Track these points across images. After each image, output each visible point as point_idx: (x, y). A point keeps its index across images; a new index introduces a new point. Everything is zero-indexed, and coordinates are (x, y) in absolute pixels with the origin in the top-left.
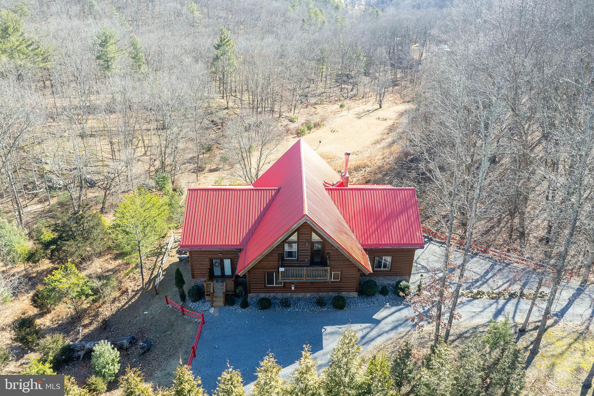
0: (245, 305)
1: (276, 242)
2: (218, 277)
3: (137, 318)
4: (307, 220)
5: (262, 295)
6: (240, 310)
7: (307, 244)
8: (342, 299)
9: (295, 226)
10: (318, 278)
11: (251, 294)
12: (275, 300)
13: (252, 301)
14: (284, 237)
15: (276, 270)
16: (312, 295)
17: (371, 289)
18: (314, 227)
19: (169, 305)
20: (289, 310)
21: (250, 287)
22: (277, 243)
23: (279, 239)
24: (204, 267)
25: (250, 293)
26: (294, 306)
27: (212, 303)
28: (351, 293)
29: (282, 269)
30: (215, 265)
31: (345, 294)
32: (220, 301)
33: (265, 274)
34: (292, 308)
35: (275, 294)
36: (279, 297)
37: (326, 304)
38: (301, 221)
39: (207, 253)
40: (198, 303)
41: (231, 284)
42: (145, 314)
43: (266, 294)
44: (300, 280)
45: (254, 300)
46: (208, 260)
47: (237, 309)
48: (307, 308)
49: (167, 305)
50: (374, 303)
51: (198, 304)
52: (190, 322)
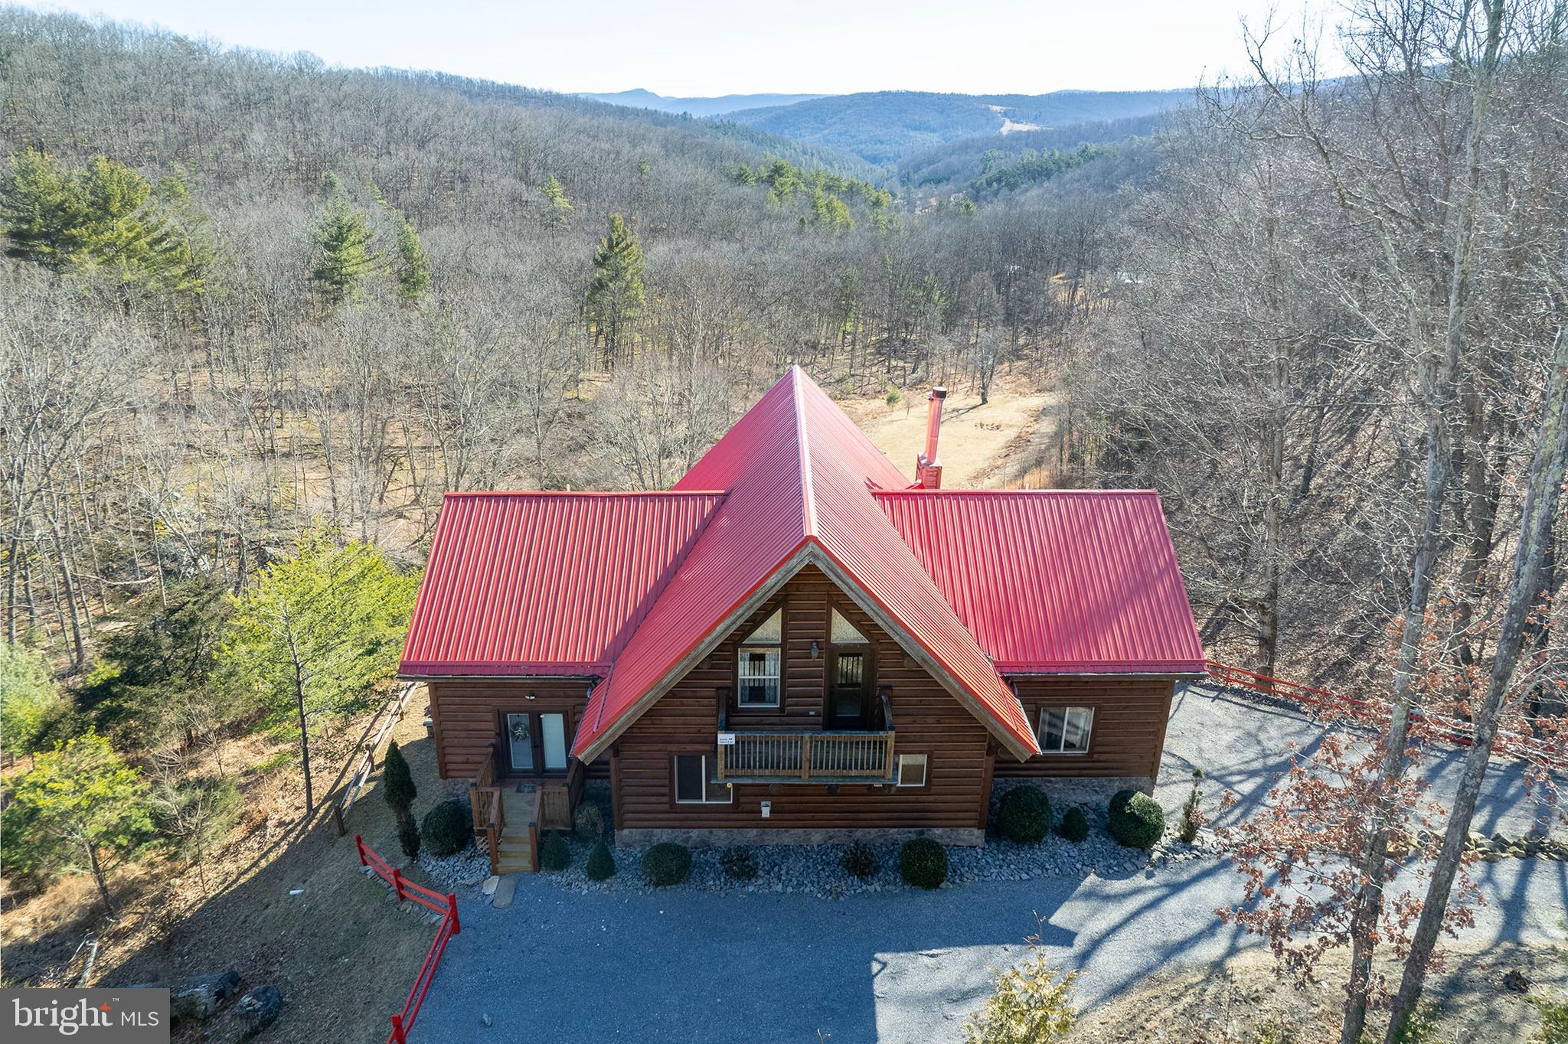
0: (602, 869)
1: (708, 640)
2: (525, 774)
3: (269, 911)
4: (816, 557)
5: (663, 836)
6: (585, 887)
7: (815, 653)
8: (935, 849)
9: (775, 582)
10: (854, 773)
11: (626, 832)
12: (705, 853)
13: (629, 854)
14: (734, 623)
15: (707, 747)
16: (831, 838)
17: (1029, 816)
18: (839, 583)
19: (368, 867)
20: (751, 889)
21: (620, 806)
22: (710, 644)
23: (719, 629)
24: (479, 742)
25: (621, 828)
26: (769, 873)
27: (495, 861)
28: (961, 831)
29: (726, 739)
30: (514, 735)
31: (941, 837)
32: (520, 854)
33: (671, 762)
34: (760, 882)
35: (705, 831)
36: (718, 844)
37: (877, 869)
38: (794, 561)
39: (489, 692)
40: (452, 860)
41: (559, 797)
42: (294, 895)
43: (677, 832)
44: (790, 777)
45: (637, 851)
46: (489, 716)
47: (576, 883)
48: (812, 883)
49: (363, 869)
50: (1042, 867)
51: (456, 862)
52: (415, 925)
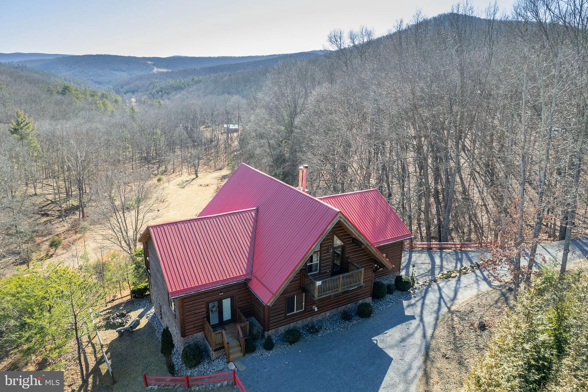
0: (269, 346)
5: (282, 329)
6: (266, 354)
7: (330, 251)
9: (330, 227)
10: (353, 285)
15: (297, 292)
19: (150, 387)
20: (319, 335)
21: (269, 322)
23: (314, 247)
24: (199, 317)
25: (269, 330)
27: (228, 357)
28: (366, 299)
29: (319, 283)
30: (212, 311)
32: (236, 352)
33: (286, 301)
34: (322, 332)
35: (295, 323)
36: (299, 326)
37: (352, 317)
38: (335, 220)
39: (204, 296)
43: (290, 325)
44: (336, 291)
46: (203, 306)
48: (336, 327)
49: (147, 388)
50: (391, 302)
